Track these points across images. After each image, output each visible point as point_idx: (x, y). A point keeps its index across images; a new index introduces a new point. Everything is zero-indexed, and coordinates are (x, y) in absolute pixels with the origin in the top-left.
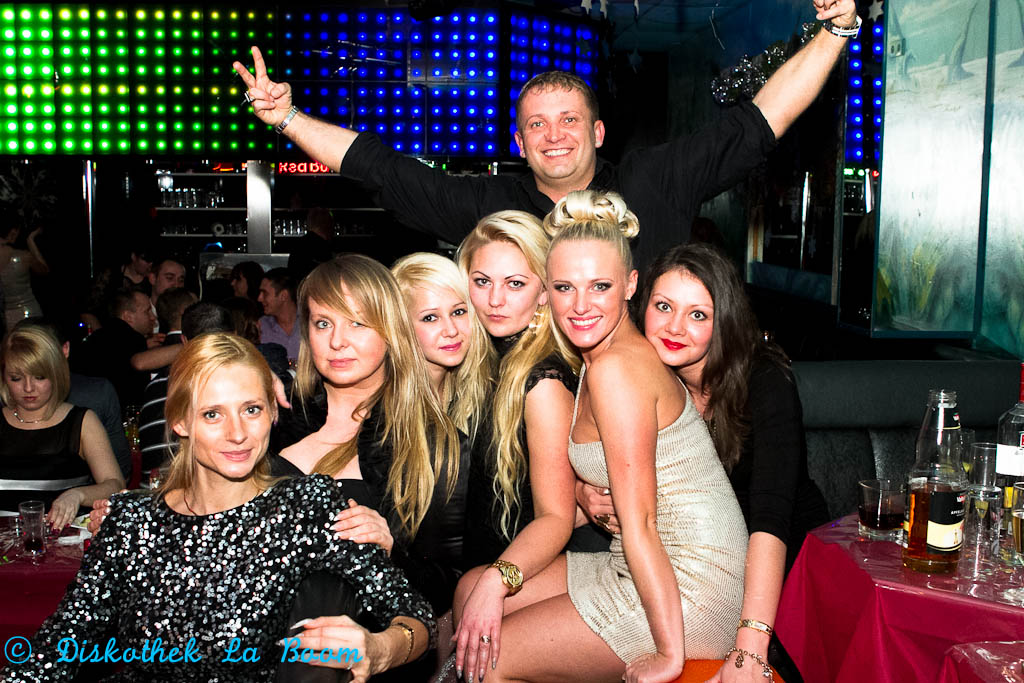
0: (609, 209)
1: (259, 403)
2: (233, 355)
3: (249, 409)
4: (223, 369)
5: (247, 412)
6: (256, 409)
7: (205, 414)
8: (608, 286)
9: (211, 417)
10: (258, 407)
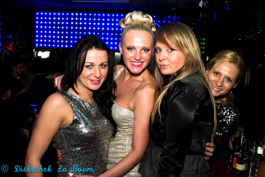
0: (148, 19)
1: (231, 79)
2: (234, 61)
3: (228, 79)
4: (228, 63)
5: (227, 80)
6: (230, 81)
7: (215, 72)
8: (148, 50)
9: (216, 74)
10: (231, 80)
